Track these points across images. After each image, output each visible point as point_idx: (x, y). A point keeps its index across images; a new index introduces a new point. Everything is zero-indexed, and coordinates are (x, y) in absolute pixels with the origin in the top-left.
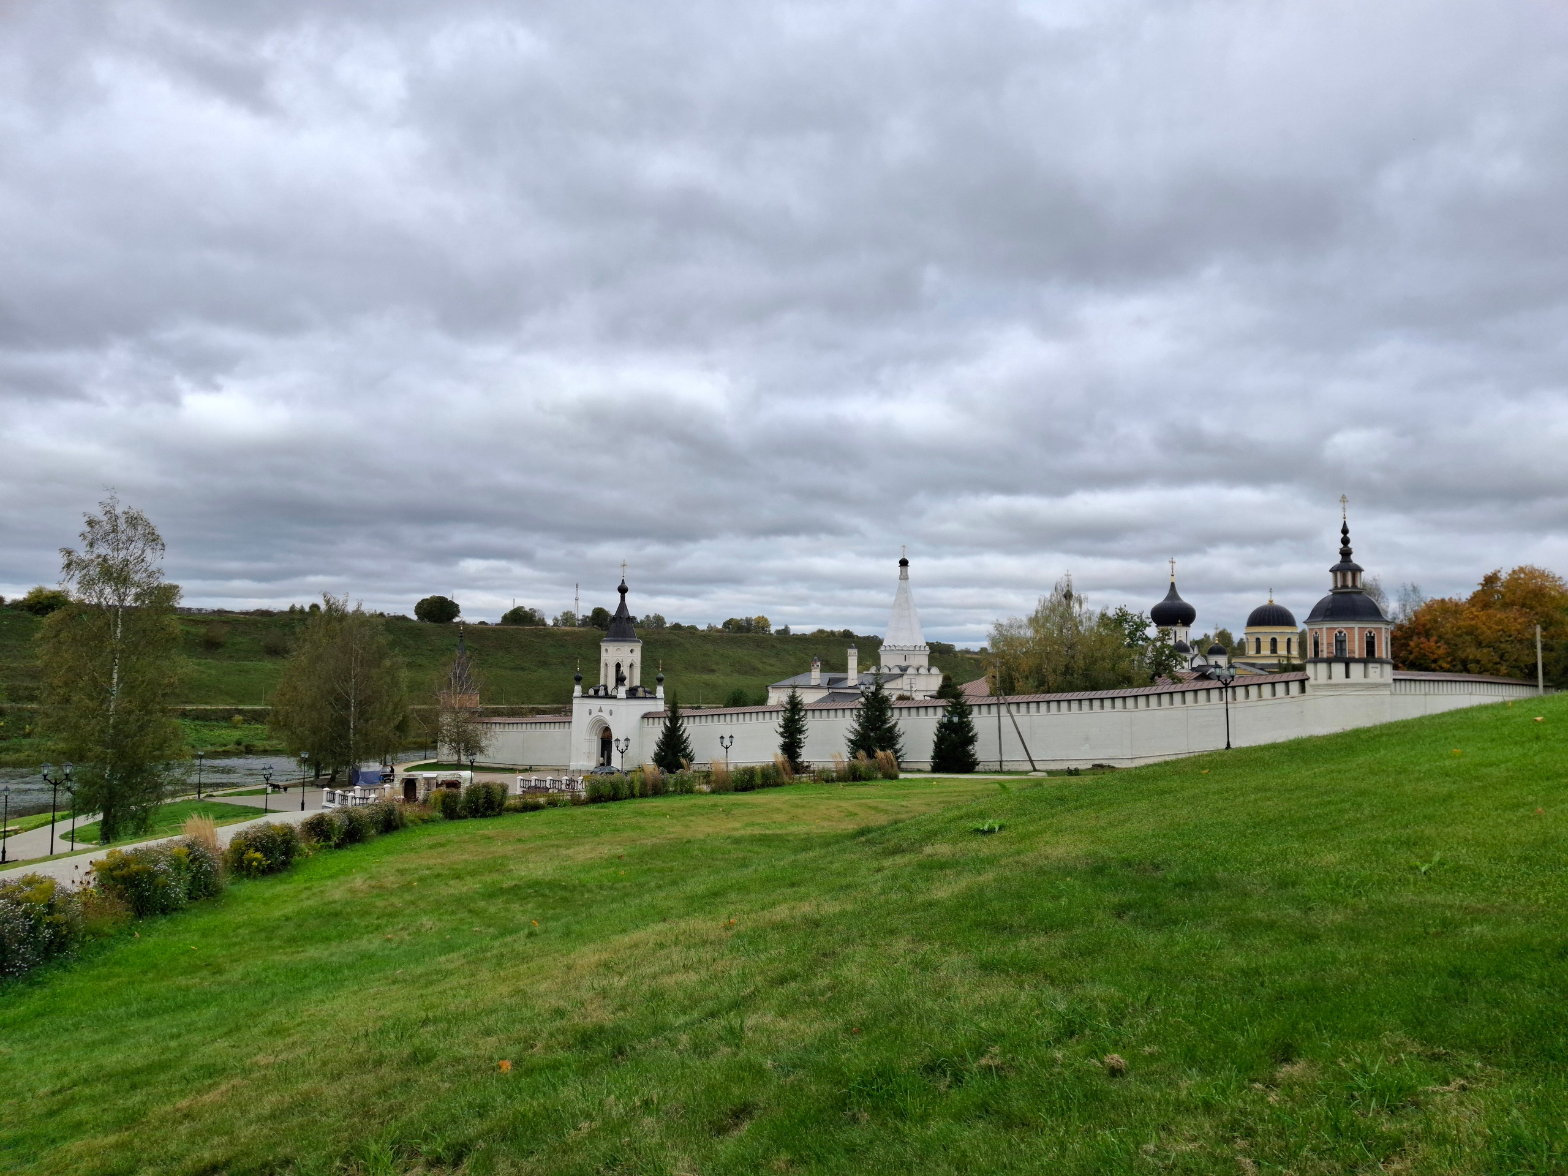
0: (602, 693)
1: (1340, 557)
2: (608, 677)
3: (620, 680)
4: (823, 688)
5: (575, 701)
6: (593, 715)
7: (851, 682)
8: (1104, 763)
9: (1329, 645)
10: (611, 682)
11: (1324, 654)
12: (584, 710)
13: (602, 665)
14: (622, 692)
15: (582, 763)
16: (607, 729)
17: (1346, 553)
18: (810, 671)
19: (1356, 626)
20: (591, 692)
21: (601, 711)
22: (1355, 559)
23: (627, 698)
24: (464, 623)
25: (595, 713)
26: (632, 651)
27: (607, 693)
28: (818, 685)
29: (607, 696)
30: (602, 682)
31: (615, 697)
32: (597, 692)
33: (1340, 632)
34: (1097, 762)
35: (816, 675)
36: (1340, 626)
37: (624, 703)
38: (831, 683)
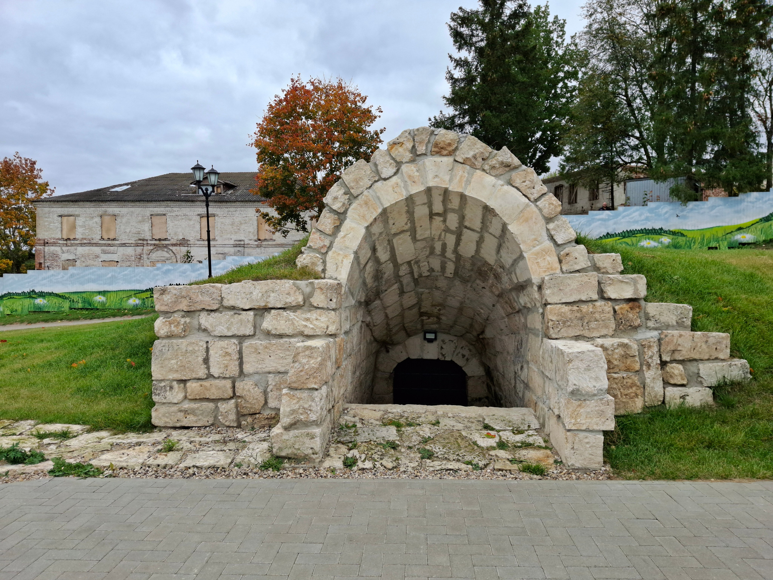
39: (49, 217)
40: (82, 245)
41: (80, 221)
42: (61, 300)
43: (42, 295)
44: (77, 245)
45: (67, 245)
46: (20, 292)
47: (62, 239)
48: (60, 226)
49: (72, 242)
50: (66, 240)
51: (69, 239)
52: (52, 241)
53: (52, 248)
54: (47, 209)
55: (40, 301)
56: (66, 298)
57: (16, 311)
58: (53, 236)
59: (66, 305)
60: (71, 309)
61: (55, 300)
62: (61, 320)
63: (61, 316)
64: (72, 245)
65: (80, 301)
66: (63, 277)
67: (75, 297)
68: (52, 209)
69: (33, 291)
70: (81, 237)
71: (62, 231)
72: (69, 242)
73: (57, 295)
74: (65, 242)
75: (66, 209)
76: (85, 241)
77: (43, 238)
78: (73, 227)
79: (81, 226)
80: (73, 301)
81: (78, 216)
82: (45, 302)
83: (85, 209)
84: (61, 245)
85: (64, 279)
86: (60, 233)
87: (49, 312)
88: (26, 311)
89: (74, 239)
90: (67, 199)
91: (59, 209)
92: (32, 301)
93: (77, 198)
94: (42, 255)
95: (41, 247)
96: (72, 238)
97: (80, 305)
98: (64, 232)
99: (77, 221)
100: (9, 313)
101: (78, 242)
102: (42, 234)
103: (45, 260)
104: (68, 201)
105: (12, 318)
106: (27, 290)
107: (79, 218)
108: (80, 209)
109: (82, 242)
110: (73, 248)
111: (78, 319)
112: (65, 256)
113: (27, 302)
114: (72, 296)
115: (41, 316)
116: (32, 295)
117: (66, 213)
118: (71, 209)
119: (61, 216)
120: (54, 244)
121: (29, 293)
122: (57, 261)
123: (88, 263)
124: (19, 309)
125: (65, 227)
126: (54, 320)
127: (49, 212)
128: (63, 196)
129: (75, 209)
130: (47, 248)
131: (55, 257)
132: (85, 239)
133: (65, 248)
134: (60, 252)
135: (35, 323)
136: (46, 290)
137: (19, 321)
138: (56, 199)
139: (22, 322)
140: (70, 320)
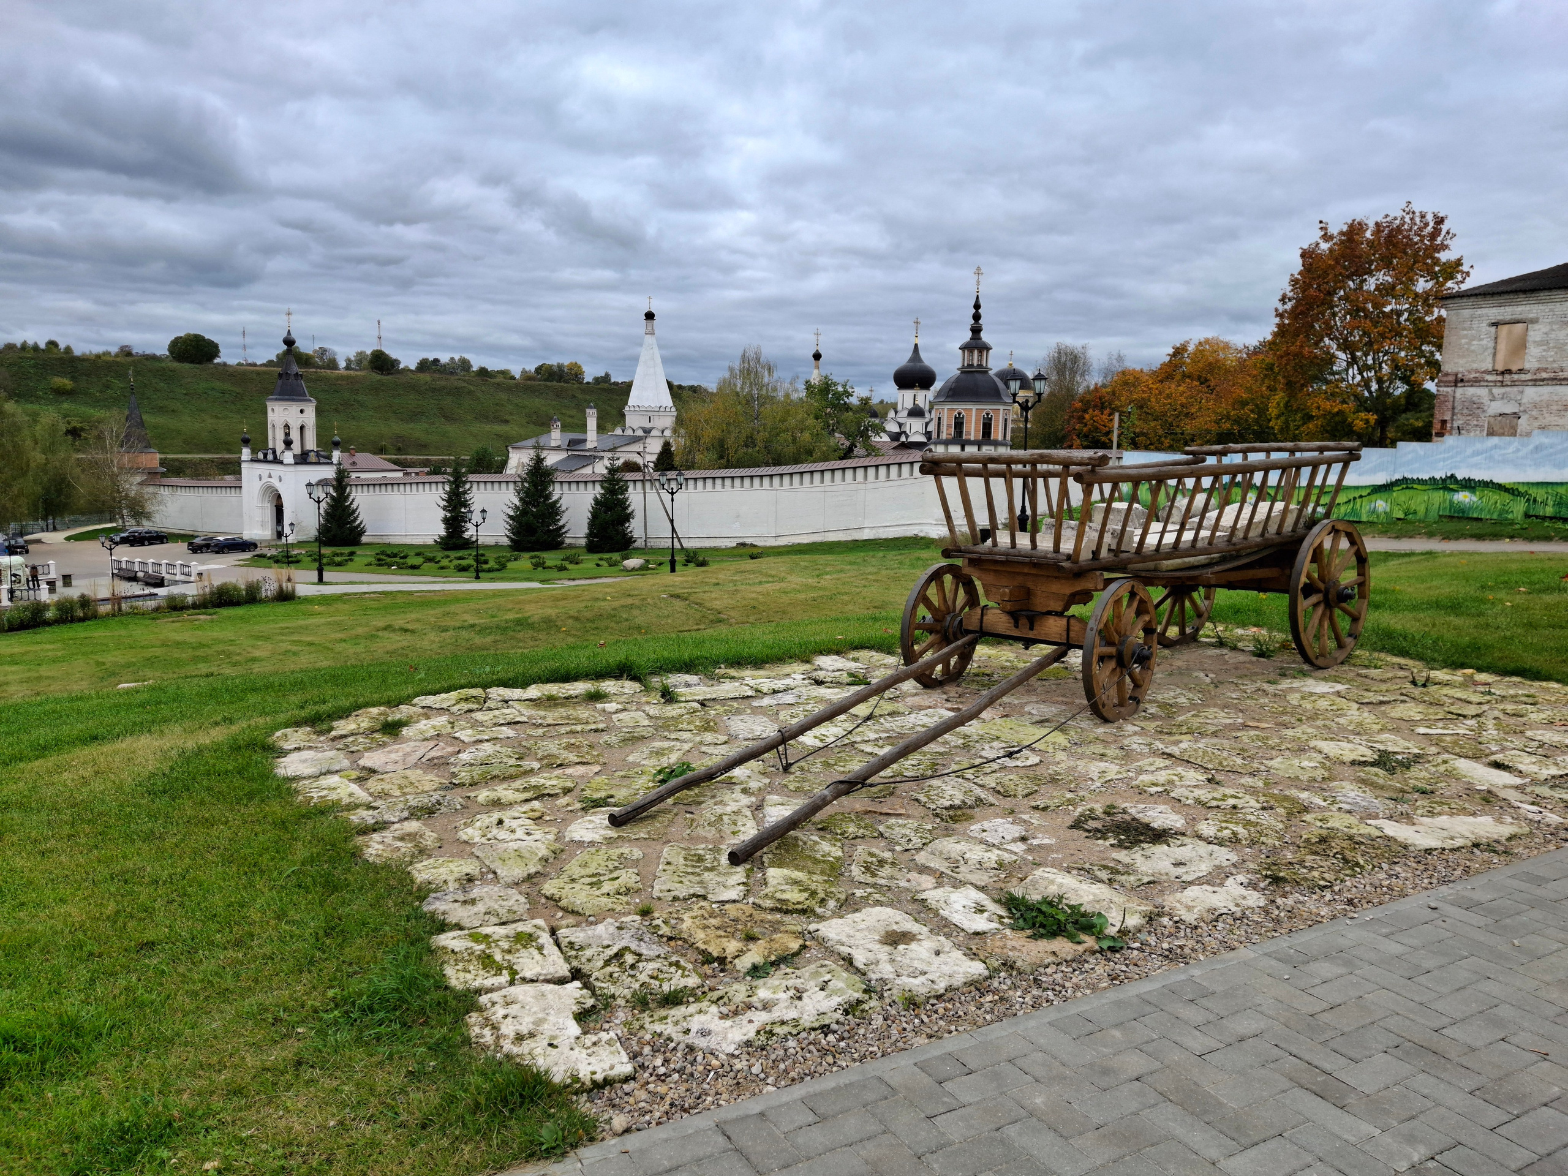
0: (270, 457)
1: (970, 334)
2: (276, 440)
3: (288, 443)
4: (563, 450)
5: (244, 465)
6: (264, 480)
7: (590, 445)
8: (748, 541)
9: (949, 426)
10: (280, 446)
11: (944, 436)
12: (254, 475)
13: (270, 426)
14: (288, 458)
15: (255, 532)
16: (279, 497)
17: (976, 330)
18: (550, 432)
19: (974, 407)
20: (260, 456)
21: (270, 476)
22: (985, 336)
23: (296, 463)
24: (225, 364)
25: (265, 479)
26: (302, 411)
27: (275, 457)
28: (559, 446)
29: (277, 461)
30: (271, 445)
31: (281, 462)
32: (265, 455)
33: (959, 414)
34: (741, 541)
35: (556, 436)
36: (960, 407)
37: (292, 469)
38: (573, 443)
39: (1471, 328)
40: (1535, 382)
41: (1536, 333)
42: (1507, 497)
43: (1469, 485)
44: (1525, 383)
45: (1502, 384)
46: (1426, 477)
47: (1495, 371)
48: (1491, 344)
49: (1516, 377)
50: (1503, 373)
51: (1509, 372)
52: (1473, 375)
53: (1471, 391)
54: (1466, 313)
55: (1463, 497)
56: (1520, 494)
57: (1415, 513)
58: (1475, 366)
59: (1518, 508)
60: (1527, 515)
61: (1495, 497)
62: (1512, 537)
63: (1510, 529)
64: (1514, 384)
65: (1550, 502)
66: (1518, 450)
67: (1540, 494)
68: (1479, 312)
69: (1452, 476)
70: (1536, 365)
71: (1494, 355)
72: (1507, 377)
73: (1500, 487)
74: (1500, 378)
75: (1509, 309)
76: (1544, 375)
77: (1455, 370)
78: (1521, 346)
79: (1538, 344)
80: (1535, 500)
81: (1534, 321)
82: (1475, 499)
83: (1551, 306)
84: (1489, 385)
85: (1520, 454)
86: (1490, 359)
87: (1480, 520)
88: (1433, 515)
89: (1521, 371)
90: (1514, 287)
91: (1495, 311)
92: (1448, 496)
93: (1535, 283)
94: (1450, 406)
95: (1449, 389)
96: (1514, 368)
97: (1549, 511)
98: (1500, 357)
99: (1531, 333)
100: (1401, 516)
101: (1528, 377)
102: (1452, 361)
103: (1453, 414)
104: (1511, 292)
105: (1411, 528)
106: (1439, 475)
107: (1536, 326)
108: (1541, 307)
109: (1538, 376)
110: (1515, 389)
111: (1548, 539)
112: (1496, 407)
113: (1438, 497)
114: (1533, 492)
115: (1468, 527)
116: (1449, 483)
117: (1508, 318)
118: (1520, 309)
119: (1496, 324)
120: (1476, 382)
121: (1444, 480)
122: (1478, 416)
123: (1546, 422)
124: (1421, 510)
125: (1502, 347)
126: (1496, 536)
127: (1472, 318)
128: (1503, 282)
129: (1528, 308)
130: (1459, 391)
131: (1474, 408)
132: (1545, 370)
133: (1497, 391)
134: (1485, 400)
135: (1457, 539)
136: (1478, 475)
137: (1425, 533)
138: (1490, 290)
139: (1430, 535)
140: (1531, 539)
